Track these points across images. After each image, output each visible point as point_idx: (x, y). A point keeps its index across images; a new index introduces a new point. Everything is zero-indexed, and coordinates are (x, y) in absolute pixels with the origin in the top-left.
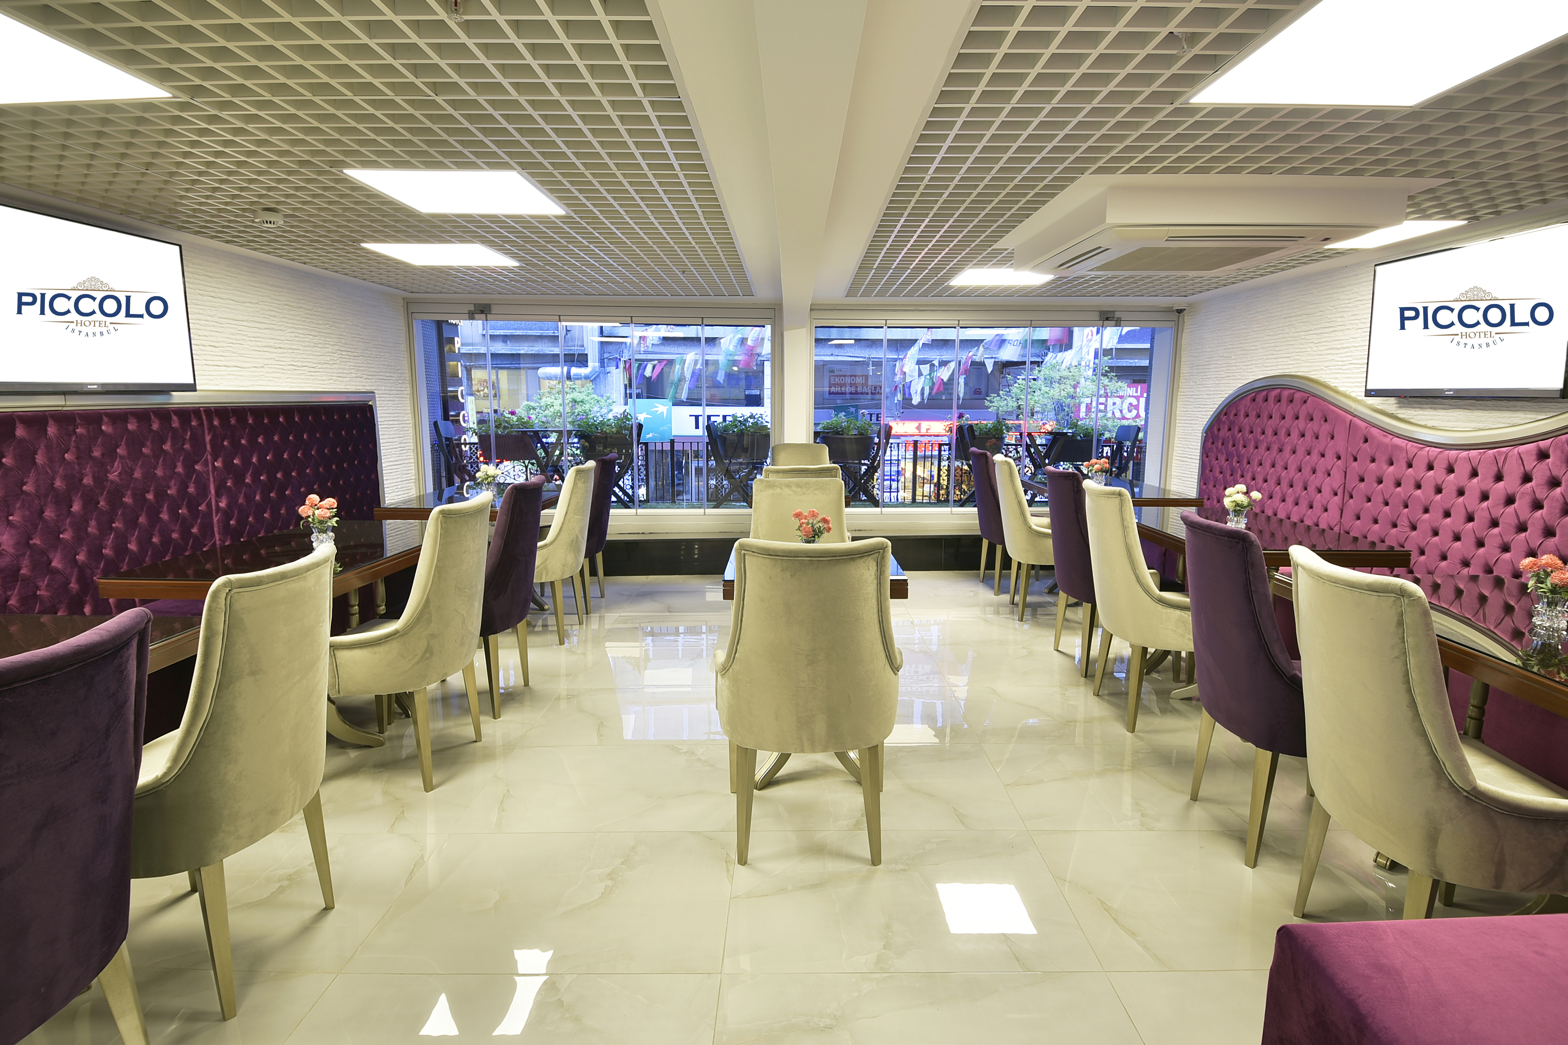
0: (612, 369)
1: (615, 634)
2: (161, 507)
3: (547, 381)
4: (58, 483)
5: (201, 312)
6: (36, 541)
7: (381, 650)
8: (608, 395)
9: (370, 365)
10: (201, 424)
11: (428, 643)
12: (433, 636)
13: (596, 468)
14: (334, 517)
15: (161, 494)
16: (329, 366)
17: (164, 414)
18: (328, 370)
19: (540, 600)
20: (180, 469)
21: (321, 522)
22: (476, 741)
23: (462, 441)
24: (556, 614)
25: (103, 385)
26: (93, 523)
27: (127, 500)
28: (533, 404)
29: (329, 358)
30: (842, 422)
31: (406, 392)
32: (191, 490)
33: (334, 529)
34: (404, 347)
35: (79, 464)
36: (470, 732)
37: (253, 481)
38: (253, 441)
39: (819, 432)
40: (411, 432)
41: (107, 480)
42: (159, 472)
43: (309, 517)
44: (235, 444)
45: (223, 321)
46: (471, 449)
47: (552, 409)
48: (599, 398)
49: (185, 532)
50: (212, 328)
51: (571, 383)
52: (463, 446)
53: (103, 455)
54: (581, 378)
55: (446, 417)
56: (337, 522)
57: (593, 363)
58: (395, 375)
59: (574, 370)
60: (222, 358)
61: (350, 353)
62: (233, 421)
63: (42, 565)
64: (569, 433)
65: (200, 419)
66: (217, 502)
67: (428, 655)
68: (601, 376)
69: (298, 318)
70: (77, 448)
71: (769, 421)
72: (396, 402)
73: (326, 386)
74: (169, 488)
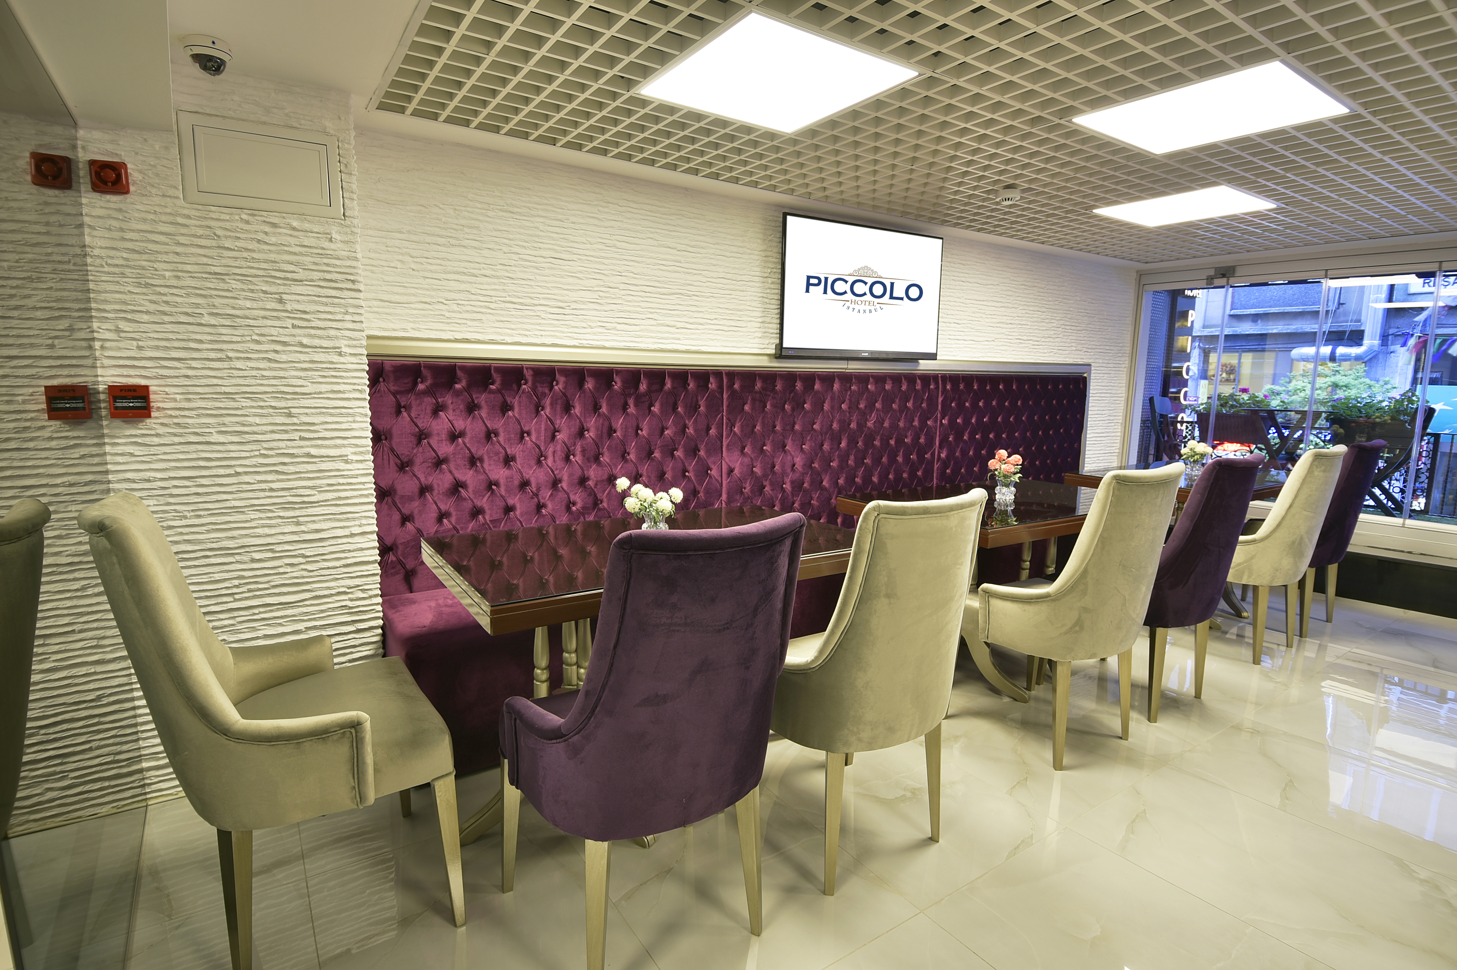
0: (1399, 347)
1: (1336, 670)
2: (899, 451)
3: (1303, 363)
4: (835, 426)
5: (952, 294)
6: (816, 465)
7: (1031, 609)
9: (1091, 339)
10: (937, 388)
11: (1080, 617)
12: (1085, 610)
13: (1346, 456)
14: (1017, 473)
15: (900, 441)
16: (1052, 340)
17: (911, 378)
18: (1050, 344)
19: (1238, 604)
20: (916, 423)
21: (1005, 476)
22: (1121, 738)
23: (1179, 419)
24: (1254, 624)
25: (872, 352)
26: (852, 457)
27: (877, 443)
28: (1277, 388)
29: (1052, 332)
31: (1123, 366)
32: (922, 440)
33: (1016, 485)
34: (1129, 320)
35: (849, 413)
36: (1116, 725)
37: (969, 438)
38: (974, 405)
40: (1122, 405)
41: (865, 427)
42: (901, 424)
43: (996, 470)
44: (961, 405)
45: (968, 301)
46: (1187, 427)
47: (1302, 394)
48: (1372, 383)
49: (913, 474)
50: (958, 308)
51: (1334, 365)
52: (1179, 425)
53: (866, 407)
54: (1350, 360)
55: (1165, 393)
56: (1019, 478)
57: (1371, 341)
58: (1116, 348)
59: (1341, 350)
60: (962, 333)
61: (1073, 328)
62: (962, 387)
63: (817, 483)
64: (1317, 415)
65: (937, 383)
66: (939, 453)
67: (1077, 628)
68: (1380, 356)
69: (1031, 296)
70: (850, 400)
72: (1112, 375)
73: (1046, 358)
74: (906, 437)
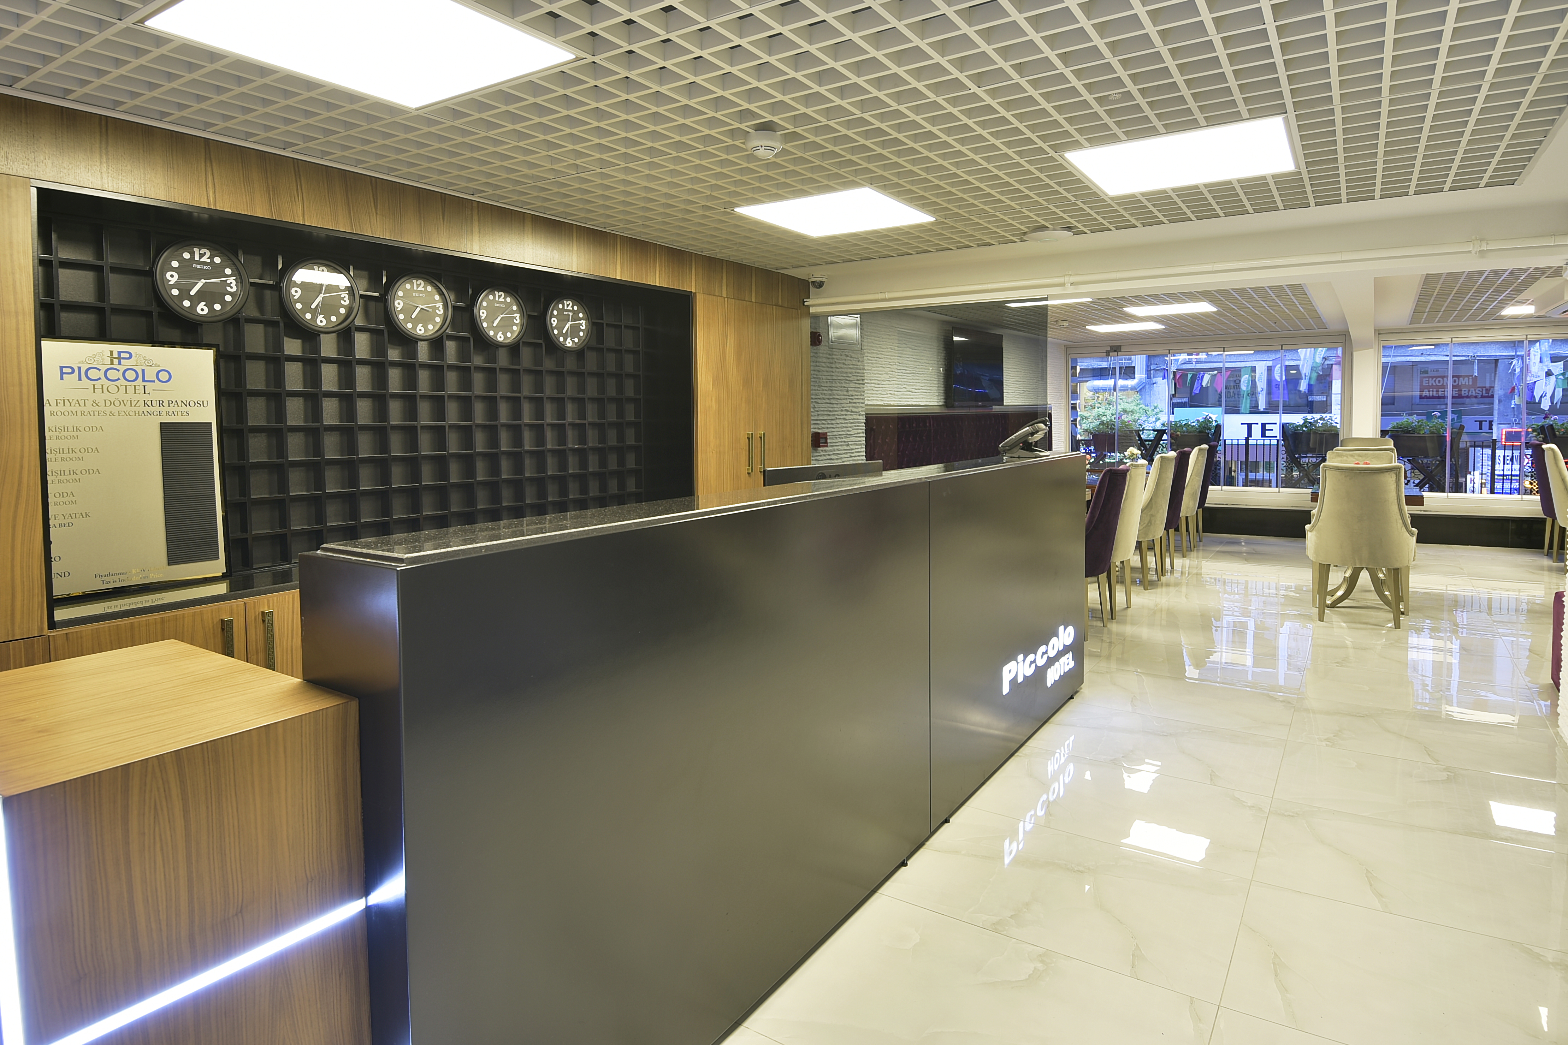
0: (1159, 380)
8: (1156, 405)
30: (1413, 423)
31: (1063, 405)
34: (1064, 376)
39: (1388, 431)
40: (1064, 430)
48: (1146, 407)
51: (1119, 394)
54: (1126, 390)
57: (1140, 375)
58: (1059, 394)
59: (1121, 382)
68: (1147, 387)
71: (1339, 422)
72: (1058, 411)
